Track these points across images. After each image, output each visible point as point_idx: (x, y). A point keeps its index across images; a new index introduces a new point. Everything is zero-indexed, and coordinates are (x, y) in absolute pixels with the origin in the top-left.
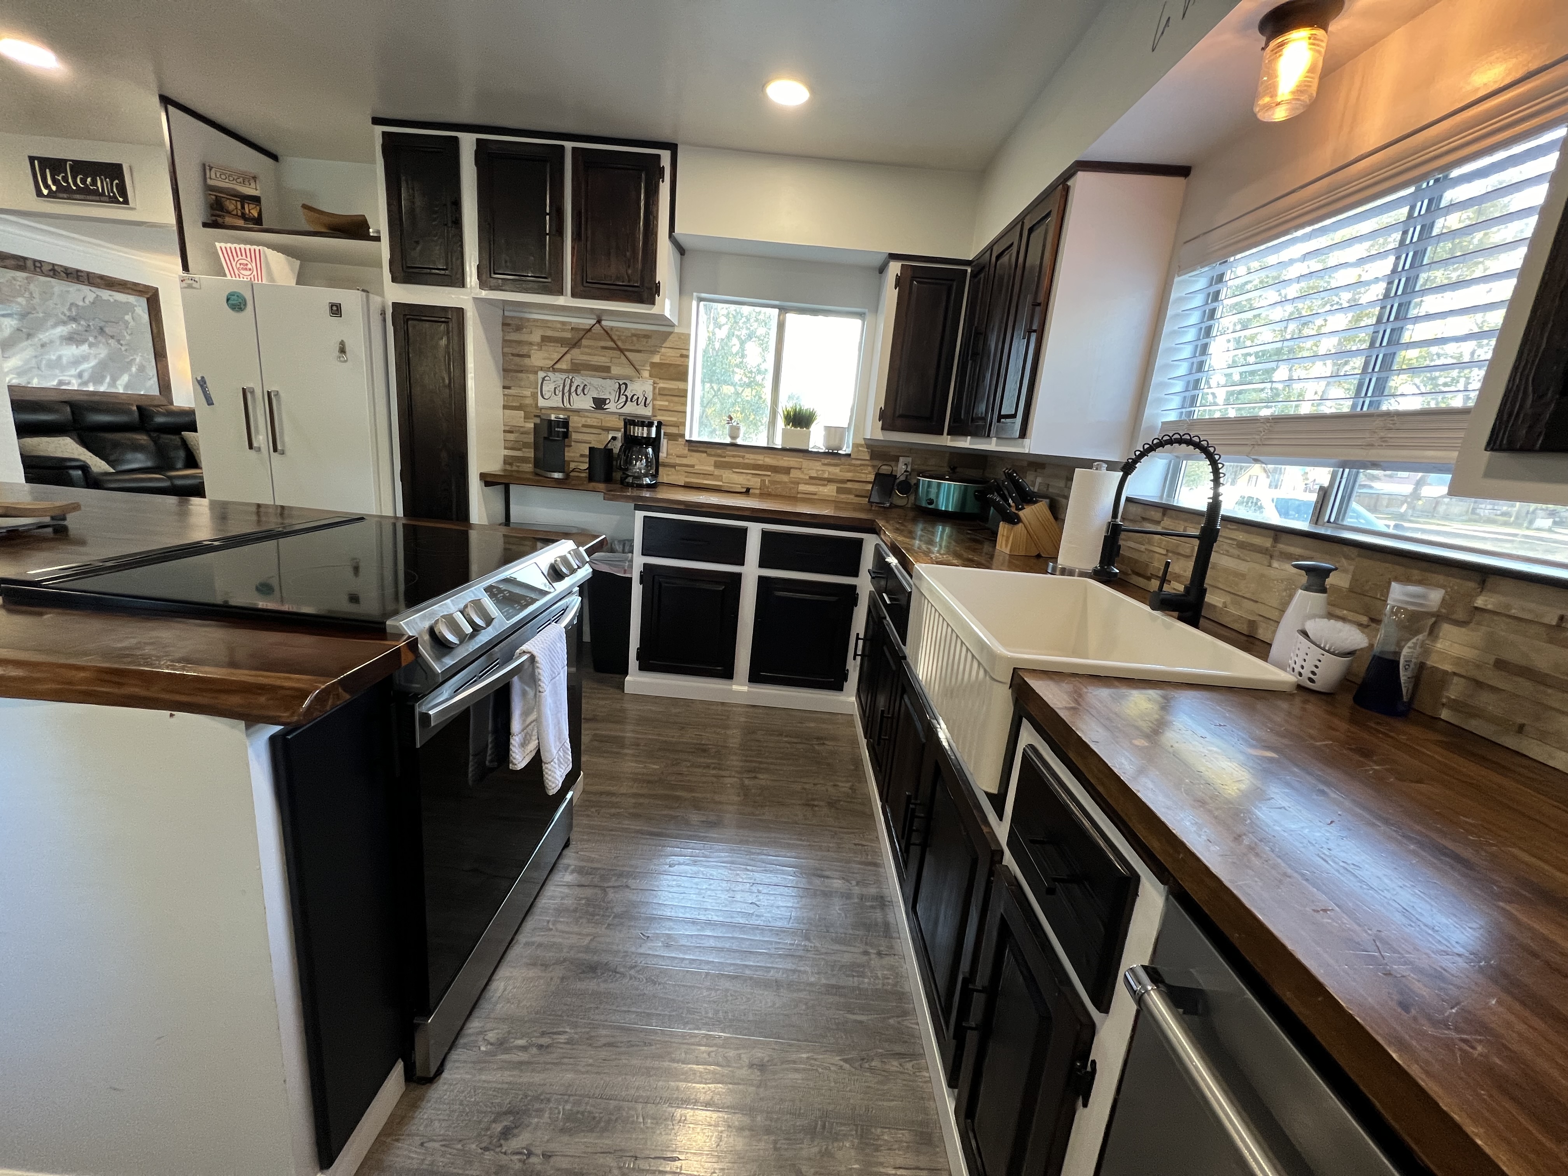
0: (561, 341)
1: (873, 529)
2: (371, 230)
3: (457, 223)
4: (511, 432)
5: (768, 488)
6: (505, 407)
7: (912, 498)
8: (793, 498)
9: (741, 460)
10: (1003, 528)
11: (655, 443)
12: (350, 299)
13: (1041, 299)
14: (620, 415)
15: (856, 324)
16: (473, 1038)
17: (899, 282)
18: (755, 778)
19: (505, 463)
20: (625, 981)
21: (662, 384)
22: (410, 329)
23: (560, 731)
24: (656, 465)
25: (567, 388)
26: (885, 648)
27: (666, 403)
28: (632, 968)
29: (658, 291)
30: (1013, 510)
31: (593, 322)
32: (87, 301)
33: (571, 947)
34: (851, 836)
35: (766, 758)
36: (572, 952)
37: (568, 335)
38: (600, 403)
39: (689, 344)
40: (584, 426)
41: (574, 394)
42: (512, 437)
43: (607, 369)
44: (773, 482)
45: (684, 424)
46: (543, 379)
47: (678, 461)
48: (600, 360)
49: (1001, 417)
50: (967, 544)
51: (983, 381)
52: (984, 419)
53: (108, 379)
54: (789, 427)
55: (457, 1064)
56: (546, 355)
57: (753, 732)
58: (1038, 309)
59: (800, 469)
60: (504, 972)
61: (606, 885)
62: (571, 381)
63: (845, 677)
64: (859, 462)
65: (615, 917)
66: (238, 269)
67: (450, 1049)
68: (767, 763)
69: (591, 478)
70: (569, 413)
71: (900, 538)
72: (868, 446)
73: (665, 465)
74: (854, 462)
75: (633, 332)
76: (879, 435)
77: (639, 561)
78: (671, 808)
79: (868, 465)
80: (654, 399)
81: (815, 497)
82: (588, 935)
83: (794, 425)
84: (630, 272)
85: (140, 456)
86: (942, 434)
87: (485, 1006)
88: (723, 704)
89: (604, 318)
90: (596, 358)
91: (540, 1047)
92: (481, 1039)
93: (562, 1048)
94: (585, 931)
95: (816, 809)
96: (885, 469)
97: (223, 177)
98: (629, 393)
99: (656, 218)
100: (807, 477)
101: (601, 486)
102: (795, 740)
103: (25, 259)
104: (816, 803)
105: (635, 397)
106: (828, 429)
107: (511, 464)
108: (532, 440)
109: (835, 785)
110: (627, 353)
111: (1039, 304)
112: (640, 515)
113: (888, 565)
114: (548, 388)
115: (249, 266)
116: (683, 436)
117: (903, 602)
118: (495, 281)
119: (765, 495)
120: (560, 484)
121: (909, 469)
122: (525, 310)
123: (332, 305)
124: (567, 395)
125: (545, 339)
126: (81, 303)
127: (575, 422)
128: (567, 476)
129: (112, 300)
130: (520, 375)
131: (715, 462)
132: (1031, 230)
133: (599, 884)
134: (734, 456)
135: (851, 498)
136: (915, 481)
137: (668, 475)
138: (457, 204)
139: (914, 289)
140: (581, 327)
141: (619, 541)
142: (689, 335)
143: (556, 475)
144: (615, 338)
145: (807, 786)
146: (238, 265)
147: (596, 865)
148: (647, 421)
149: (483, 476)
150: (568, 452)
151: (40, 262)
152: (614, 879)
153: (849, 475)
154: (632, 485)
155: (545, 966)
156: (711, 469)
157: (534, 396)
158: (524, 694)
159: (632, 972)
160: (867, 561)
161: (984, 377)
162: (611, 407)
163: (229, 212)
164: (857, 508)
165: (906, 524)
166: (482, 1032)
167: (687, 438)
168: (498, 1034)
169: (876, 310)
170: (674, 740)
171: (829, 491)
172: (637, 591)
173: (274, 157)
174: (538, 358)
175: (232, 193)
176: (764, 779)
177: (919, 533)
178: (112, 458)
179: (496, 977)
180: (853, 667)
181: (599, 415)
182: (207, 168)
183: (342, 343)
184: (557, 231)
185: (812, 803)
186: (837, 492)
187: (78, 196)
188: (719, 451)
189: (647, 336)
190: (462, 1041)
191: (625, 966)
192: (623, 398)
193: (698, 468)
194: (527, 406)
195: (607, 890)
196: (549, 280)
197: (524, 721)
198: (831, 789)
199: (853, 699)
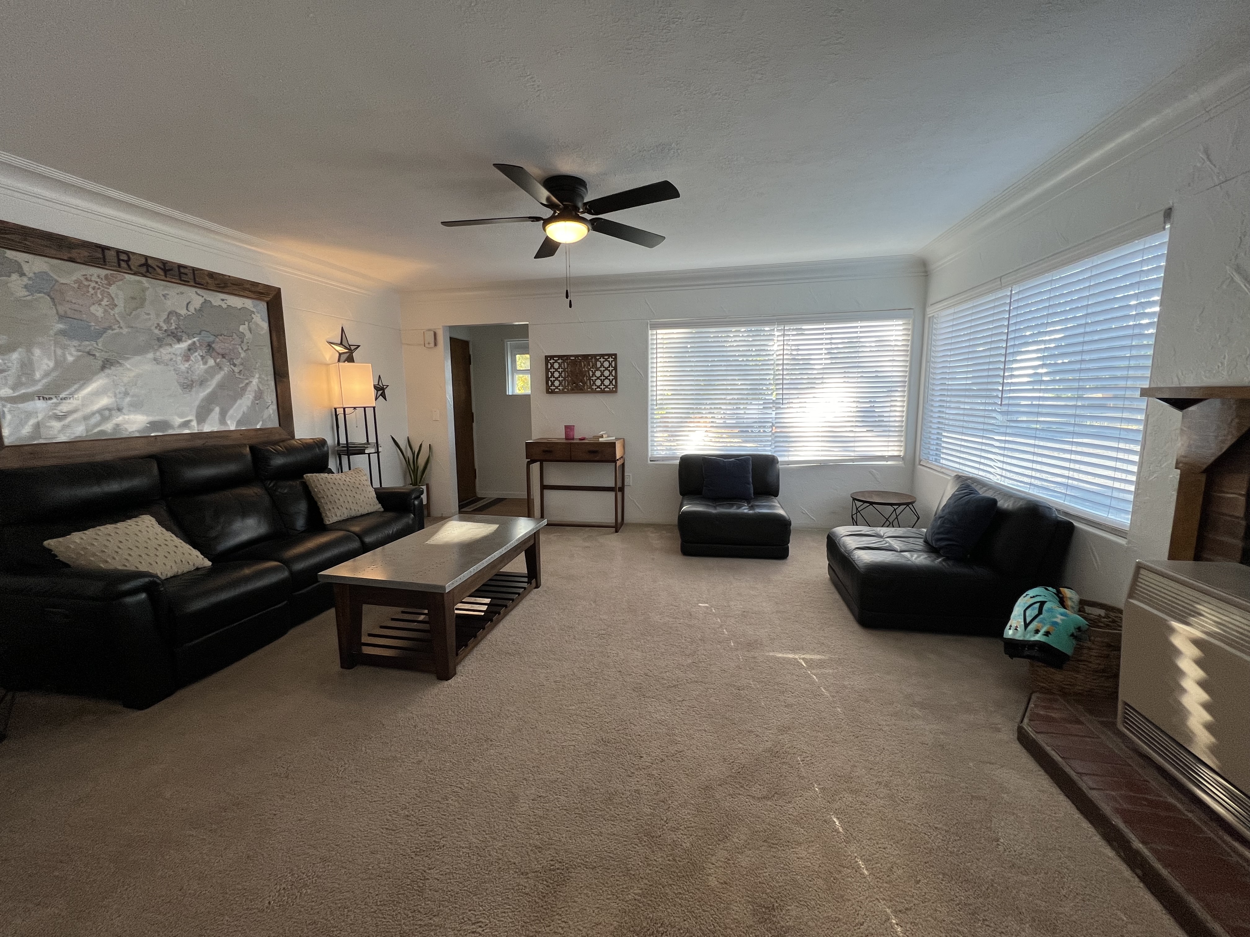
32: (192, 309)
53: (216, 414)
103: (104, 249)
129: (224, 306)
151: (126, 253)
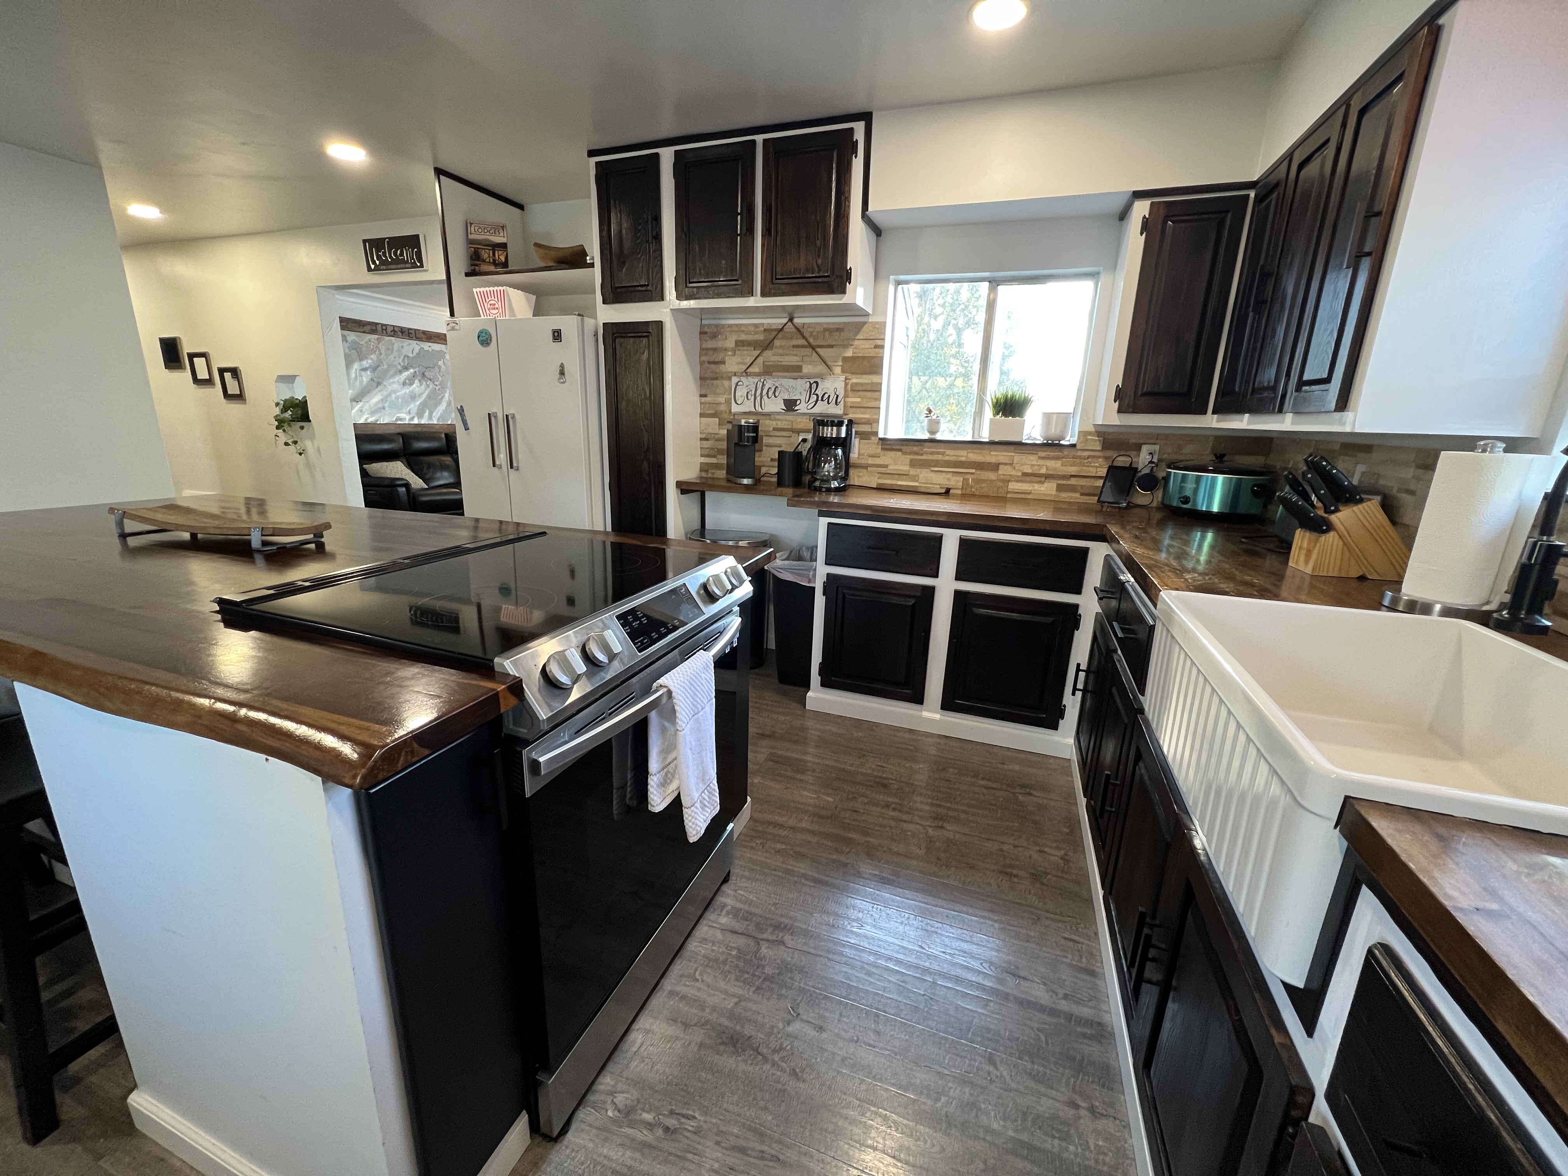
0: (754, 344)
1: (1101, 537)
2: (588, 258)
3: (658, 238)
4: (706, 439)
5: (971, 487)
6: (702, 415)
7: (1159, 494)
8: (1002, 500)
9: (940, 457)
10: (1301, 538)
11: (845, 443)
12: (568, 324)
13: (1382, 204)
14: (810, 415)
15: (1088, 285)
16: (602, 1097)
17: (1146, 226)
18: (942, 827)
19: (701, 471)
20: (767, 1067)
21: (855, 380)
22: (618, 347)
23: (704, 773)
24: (847, 465)
25: (759, 392)
26: (1114, 690)
27: (858, 400)
28: (775, 1051)
29: (849, 279)
30: (1321, 512)
31: (785, 320)
32: (415, 353)
33: (714, 1009)
34: (1060, 925)
35: (957, 803)
36: (715, 1015)
37: (761, 337)
38: (790, 405)
39: (884, 334)
40: (775, 429)
41: (765, 397)
42: (707, 444)
43: (799, 369)
44: (978, 481)
45: (877, 421)
46: (737, 385)
47: (871, 461)
48: (791, 360)
49: (1302, 383)
50: (1242, 559)
51: (1273, 337)
52: (1274, 388)
53: (427, 414)
54: (998, 417)
55: (583, 1126)
56: (739, 360)
57: (944, 769)
58: (1374, 221)
59: (1011, 464)
60: (644, 1022)
61: (761, 936)
62: (763, 385)
63: (1060, 713)
64: (1086, 454)
65: (765, 979)
66: (489, 309)
67: (579, 1104)
68: (957, 810)
69: (780, 483)
70: (759, 417)
71: (1139, 551)
72: (1099, 434)
73: (857, 466)
74: (1079, 453)
75: (826, 326)
76: (1115, 419)
77: (822, 571)
78: (842, 852)
79: (1099, 457)
80: (846, 396)
81: (1029, 497)
82: (734, 996)
83: (1005, 415)
84: (820, 261)
85: (446, 474)
86: (1205, 413)
87: (620, 1059)
88: (911, 731)
89: (796, 315)
90: (787, 358)
91: (667, 1129)
92: (609, 1101)
93: (687, 1137)
94: (732, 990)
95: (1015, 880)
96: (1122, 461)
97: (480, 230)
98: (820, 392)
99: (848, 199)
100: (1020, 474)
101: (789, 491)
102: (994, 785)
103: (377, 324)
104: (1015, 872)
105: (826, 396)
106: (1048, 417)
107: (707, 471)
108: (725, 447)
109: (1041, 851)
110: (818, 350)
111: (1378, 214)
112: (824, 521)
113: (1122, 584)
114: (741, 392)
115: (497, 306)
116: (876, 433)
117: (1142, 635)
118: (691, 290)
119: (966, 496)
120: (748, 489)
121: (1155, 460)
122: (721, 316)
123: (554, 332)
124: (758, 398)
125: (739, 344)
126: (411, 355)
127: (766, 425)
128: (758, 481)
129: (430, 350)
130: (715, 382)
131: (911, 460)
132: (1363, 112)
133: (753, 934)
134: (932, 453)
135: (1076, 496)
136: (1164, 474)
137: (859, 477)
138: (657, 219)
139: (1169, 232)
140: (774, 327)
141: (807, 548)
142: (884, 324)
143: (745, 481)
144: (806, 335)
145: (1005, 847)
146: (489, 306)
147: (753, 910)
148: (836, 421)
149: (679, 484)
150: (760, 456)
151: (386, 325)
152: (770, 930)
153: (1073, 470)
154: (819, 489)
155: (686, 1026)
156: (905, 468)
157: (728, 402)
158: (664, 730)
159: (776, 1057)
160: (1094, 576)
161: (1274, 332)
162: (802, 408)
163: (484, 261)
164: (1084, 509)
165: (1149, 530)
166: (612, 1093)
167: (881, 435)
168: (627, 1098)
169: (1114, 266)
170: (853, 768)
171: (1048, 489)
172: (820, 602)
173: (521, 207)
174: (732, 364)
175: (488, 243)
176: (952, 831)
177: (1167, 542)
178: (428, 476)
179: (636, 1026)
180: (1072, 703)
181: (790, 417)
182: (469, 225)
183: (562, 366)
184: (747, 230)
185: (1009, 870)
186: (1057, 490)
187: (392, 267)
188: (915, 449)
189: (839, 329)
190: (591, 1098)
191: (768, 1047)
192: (814, 398)
193: (892, 468)
194: (721, 412)
195: (761, 942)
196: (740, 282)
197: (665, 758)
198: (1035, 856)
199: (1071, 741)
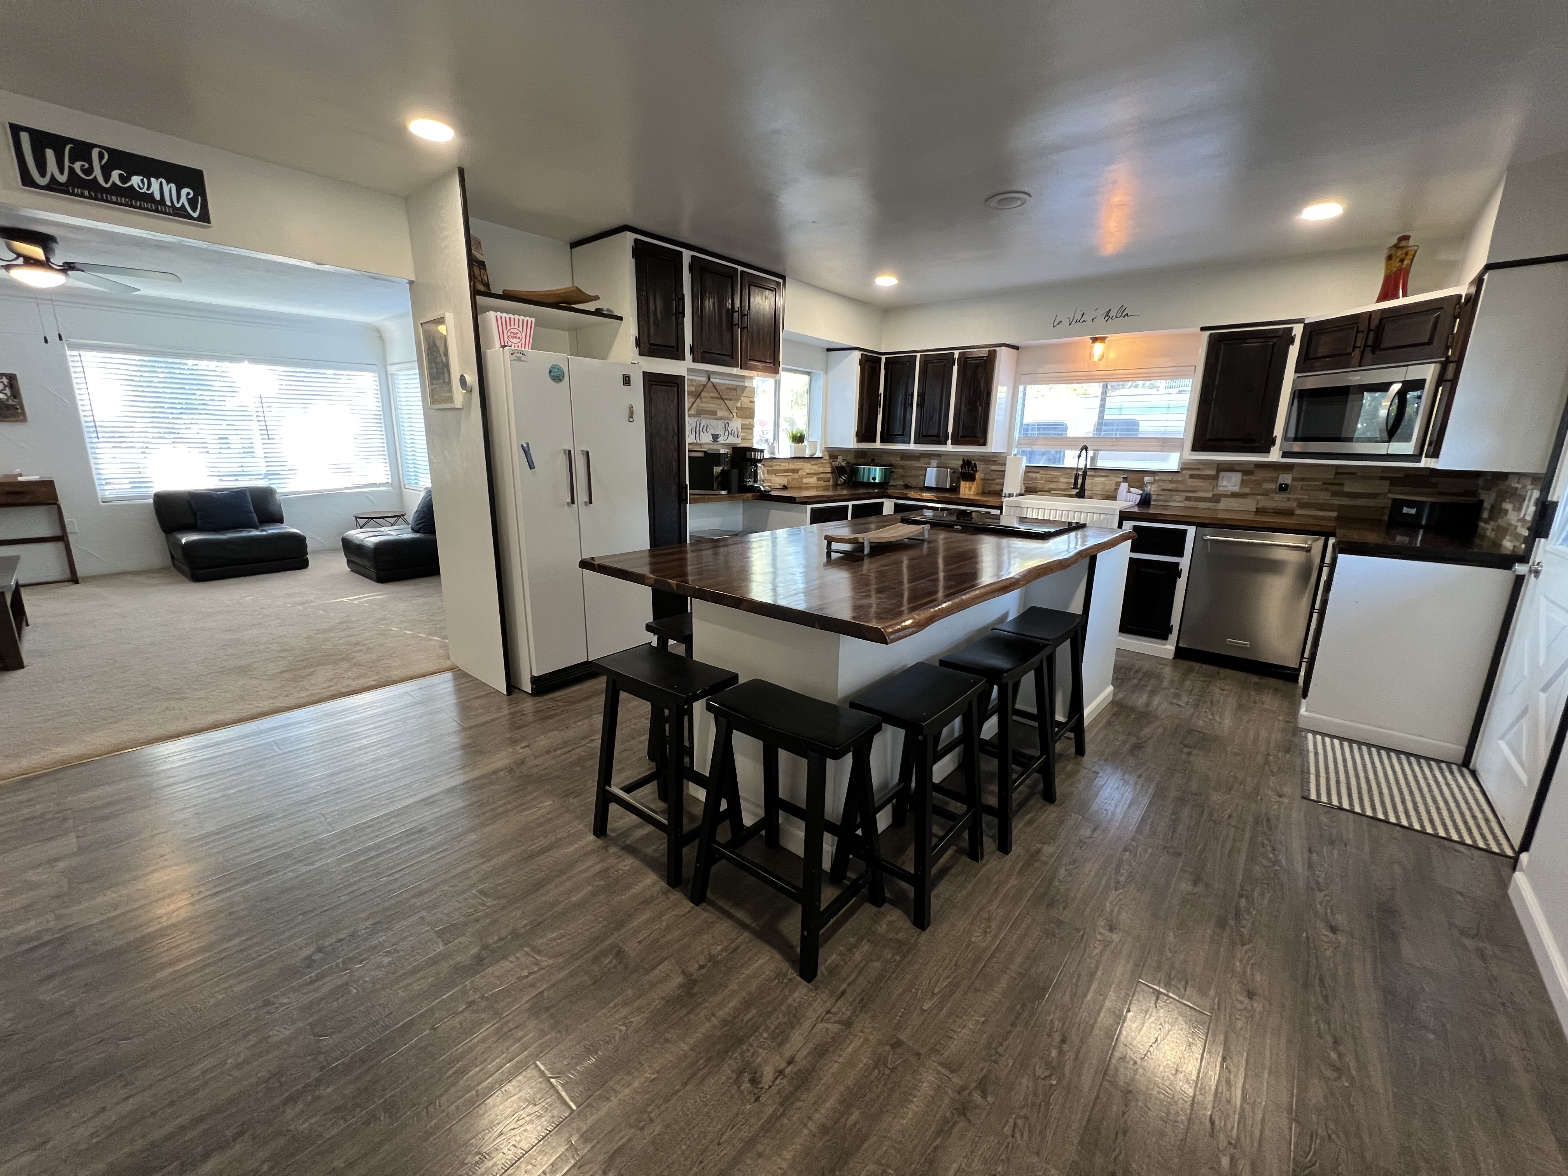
0: (692, 394)
3: (682, 313)
5: (791, 483)
9: (780, 467)
14: (726, 445)
21: (743, 422)
22: (653, 392)
25: (698, 429)
27: (745, 434)
31: (706, 380)
38: (715, 437)
41: (701, 433)
43: (717, 413)
54: (796, 444)
59: (803, 469)
62: (700, 424)
66: (508, 337)
74: (822, 461)
75: (725, 385)
76: (854, 445)
79: (828, 463)
80: (742, 432)
84: (768, 353)
89: (712, 377)
90: (710, 405)
98: (729, 429)
100: (805, 473)
105: (733, 432)
110: (725, 401)
115: (519, 335)
118: (700, 356)
123: (624, 376)
124: (698, 433)
131: (768, 471)
134: (776, 465)
135: (823, 483)
138: (682, 300)
140: (703, 383)
144: (718, 390)
146: (509, 334)
153: (821, 470)
162: (721, 440)
171: (815, 480)
188: (770, 463)
189: (734, 390)
192: (727, 433)
